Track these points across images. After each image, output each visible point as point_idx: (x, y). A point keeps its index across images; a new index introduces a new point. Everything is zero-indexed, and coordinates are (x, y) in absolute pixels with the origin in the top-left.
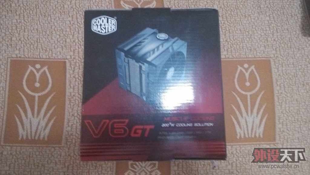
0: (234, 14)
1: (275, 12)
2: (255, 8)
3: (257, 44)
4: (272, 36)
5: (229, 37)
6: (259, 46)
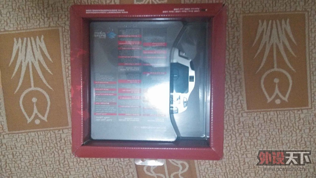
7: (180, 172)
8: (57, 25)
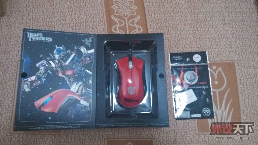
0: (204, 26)
1: (237, 24)
2: (220, 21)
3: (223, 50)
4: (235, 44)
5: (200, 43)
6: (225, 51)
7: (118, 25)
8: (199, 135)
